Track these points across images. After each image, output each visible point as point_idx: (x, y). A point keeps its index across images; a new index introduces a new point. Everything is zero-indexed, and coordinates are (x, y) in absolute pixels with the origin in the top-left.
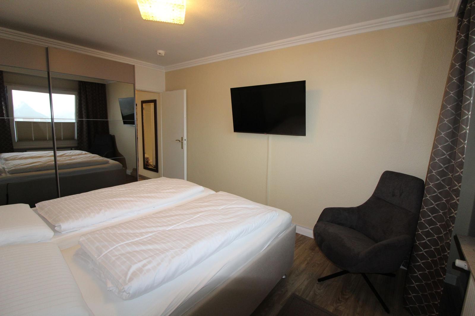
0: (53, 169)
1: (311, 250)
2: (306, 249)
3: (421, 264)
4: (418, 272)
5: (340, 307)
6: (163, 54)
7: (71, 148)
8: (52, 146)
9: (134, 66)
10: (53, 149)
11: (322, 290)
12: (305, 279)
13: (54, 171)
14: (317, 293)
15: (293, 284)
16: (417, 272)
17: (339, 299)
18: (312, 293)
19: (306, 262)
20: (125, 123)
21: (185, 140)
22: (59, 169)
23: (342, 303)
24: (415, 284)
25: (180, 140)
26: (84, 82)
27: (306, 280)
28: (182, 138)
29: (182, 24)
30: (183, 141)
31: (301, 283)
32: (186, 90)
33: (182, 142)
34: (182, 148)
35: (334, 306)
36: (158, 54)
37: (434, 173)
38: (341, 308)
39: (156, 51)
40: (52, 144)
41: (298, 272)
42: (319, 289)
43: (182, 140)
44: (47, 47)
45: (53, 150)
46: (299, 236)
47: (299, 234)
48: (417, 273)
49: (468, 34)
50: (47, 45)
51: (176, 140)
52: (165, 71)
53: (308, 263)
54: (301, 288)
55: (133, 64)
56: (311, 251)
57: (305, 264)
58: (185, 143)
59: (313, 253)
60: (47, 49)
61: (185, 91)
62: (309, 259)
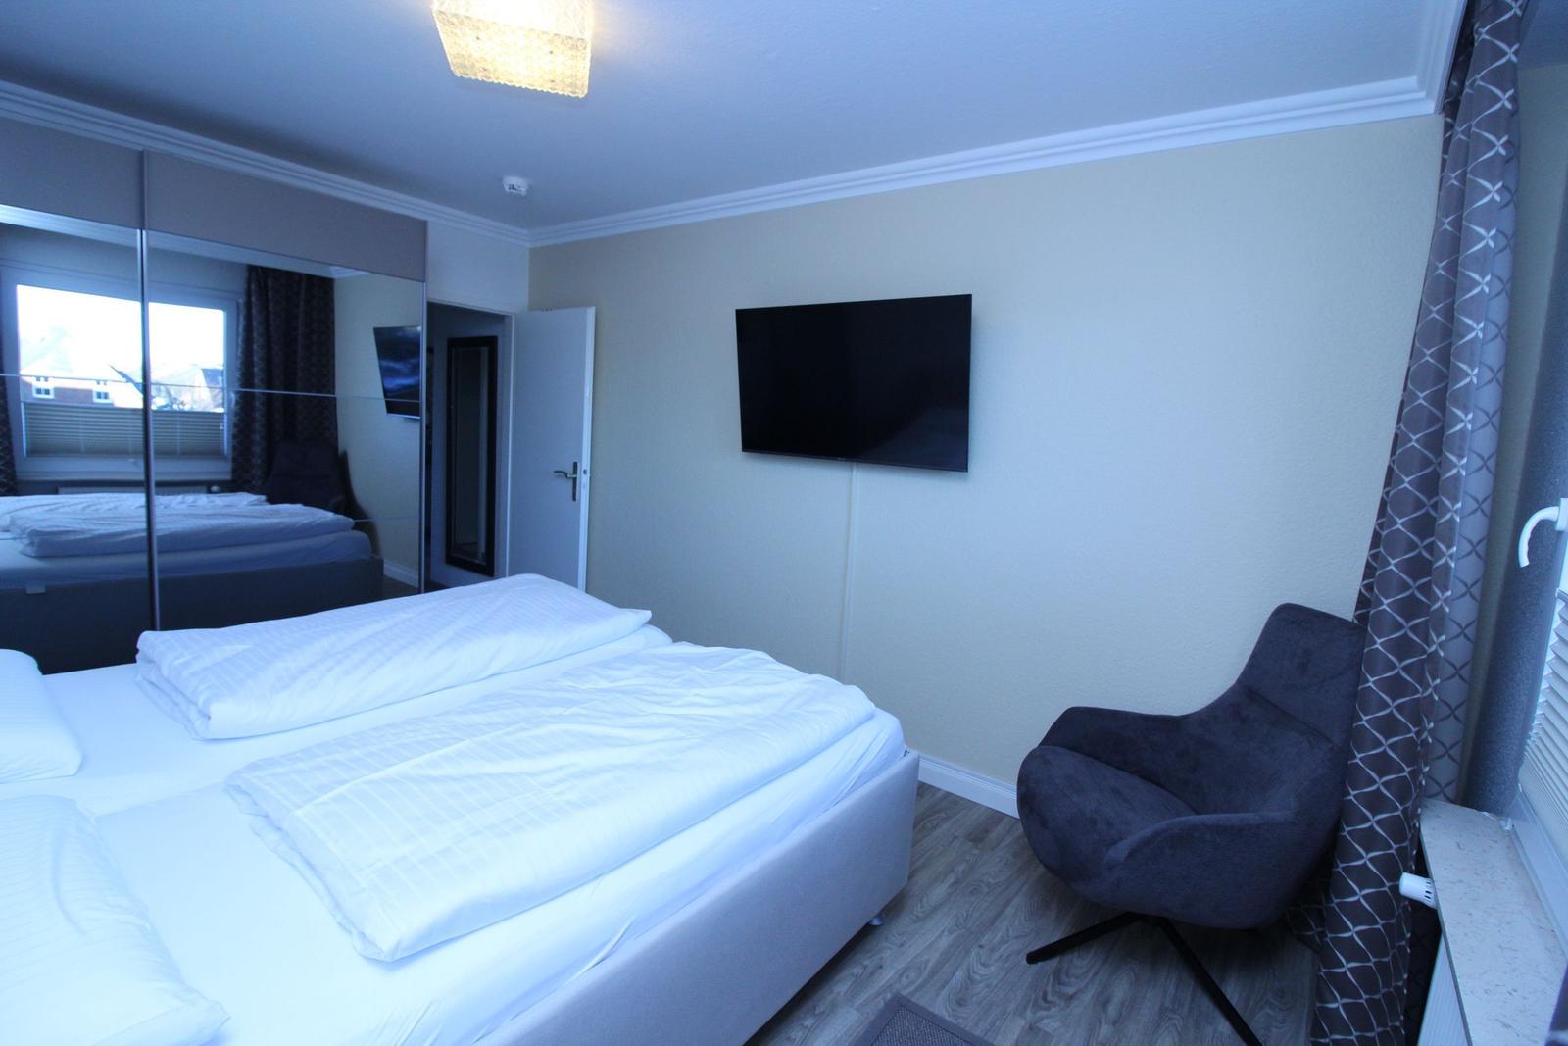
0: (138, 552)
1: (971, 841)
2: (956, 838)
3: (1363, 901)
4: (1355, 926)
5: (1046, 1021)
6: (523, 191)
7: (206, 487)
8: (142, 478)
9: (424, 224)
10: (144, 485)
11: (992, 968)
12: (943, 932)
13: (143, 559)
14: (977, 977)
15: (901, 945)
16: (1351, 927)
17: (1045, 999)
18: (960, 974)
19: (952, 879)
20: (391, 408)
21: (585, 472)
22: (159, 552)
23: (1053, 1009)
24: (1347, 967)
25: (570, 470)
26: (262, 268)
27: (946, 933)
28: (575, 464)
29: (581, 96)
30: (578, 476)
31: (927, 943)
32: (594, 308)
33: (575, 480)
34: (574, 499)
35: (1025, 1018)
36: (506, 188)
37: (1384, 607)
38: (1050, 1025)
39: (501, 180)
40: (141, 468)
41: (922, 907)
42: (984, 965)
43: (575, 472)
44: (140, 149)
45: (144, 489)
46: (939, 795)
47: (939, 790)
48: (1350, 931)
49: (1464, 173)
50: (139, 143)
51: (556, 472)
52: (528, 245)
53: (956, 883)
54: (926, 957)
55: (422, 217)
56: (971, 844)
57: (949, 883)
58: (584, 480)
59: (976, 852)
60: (141, 157)
61: (591, 312)
62: (961, 868)
